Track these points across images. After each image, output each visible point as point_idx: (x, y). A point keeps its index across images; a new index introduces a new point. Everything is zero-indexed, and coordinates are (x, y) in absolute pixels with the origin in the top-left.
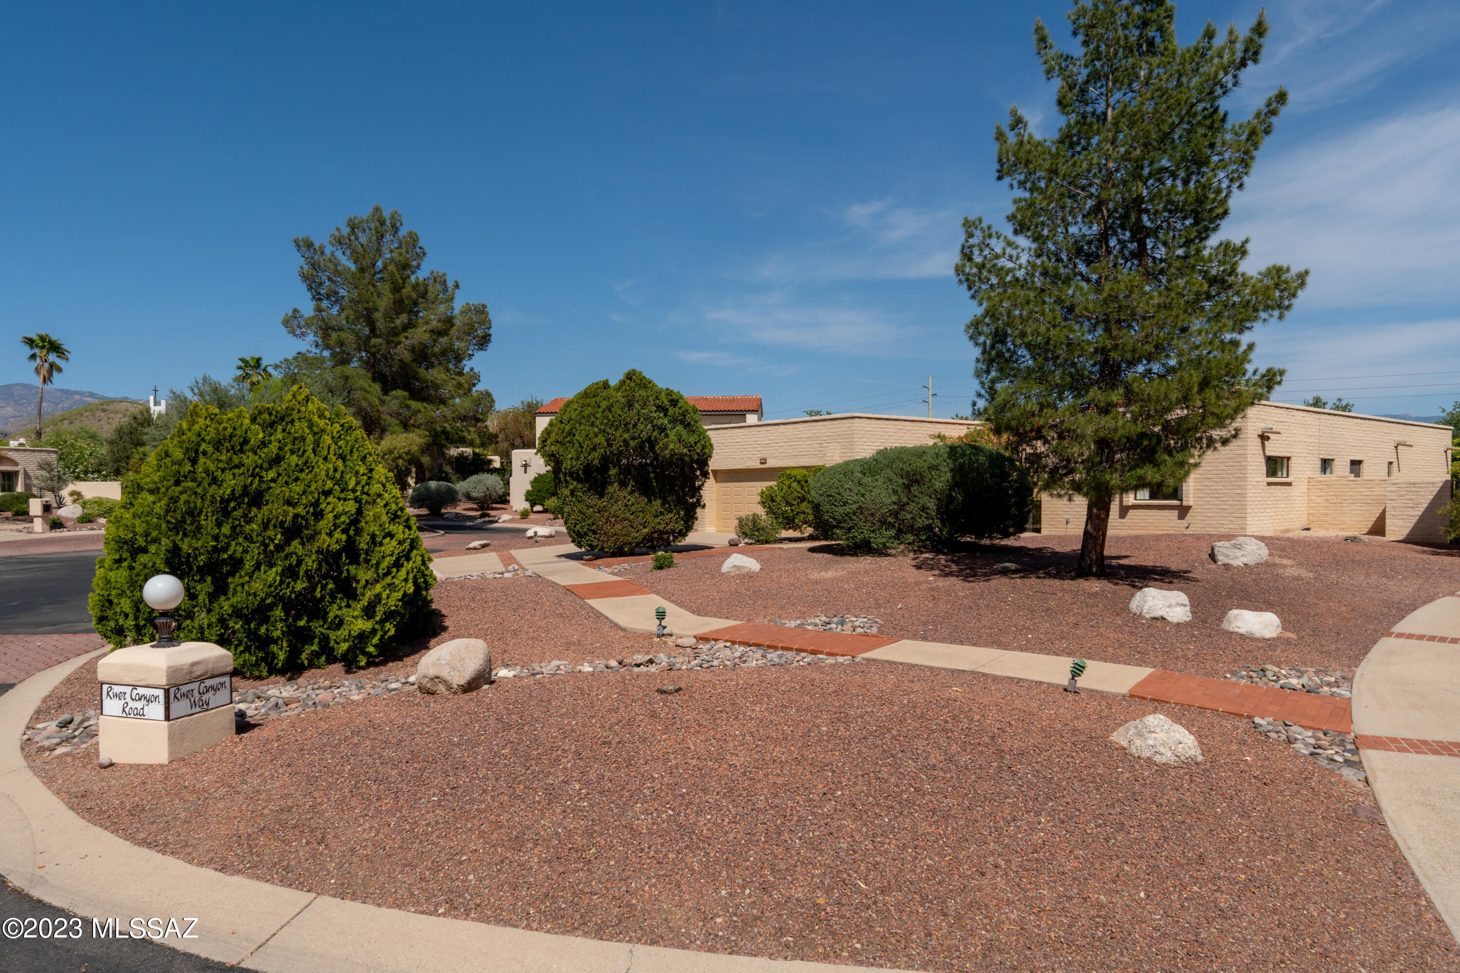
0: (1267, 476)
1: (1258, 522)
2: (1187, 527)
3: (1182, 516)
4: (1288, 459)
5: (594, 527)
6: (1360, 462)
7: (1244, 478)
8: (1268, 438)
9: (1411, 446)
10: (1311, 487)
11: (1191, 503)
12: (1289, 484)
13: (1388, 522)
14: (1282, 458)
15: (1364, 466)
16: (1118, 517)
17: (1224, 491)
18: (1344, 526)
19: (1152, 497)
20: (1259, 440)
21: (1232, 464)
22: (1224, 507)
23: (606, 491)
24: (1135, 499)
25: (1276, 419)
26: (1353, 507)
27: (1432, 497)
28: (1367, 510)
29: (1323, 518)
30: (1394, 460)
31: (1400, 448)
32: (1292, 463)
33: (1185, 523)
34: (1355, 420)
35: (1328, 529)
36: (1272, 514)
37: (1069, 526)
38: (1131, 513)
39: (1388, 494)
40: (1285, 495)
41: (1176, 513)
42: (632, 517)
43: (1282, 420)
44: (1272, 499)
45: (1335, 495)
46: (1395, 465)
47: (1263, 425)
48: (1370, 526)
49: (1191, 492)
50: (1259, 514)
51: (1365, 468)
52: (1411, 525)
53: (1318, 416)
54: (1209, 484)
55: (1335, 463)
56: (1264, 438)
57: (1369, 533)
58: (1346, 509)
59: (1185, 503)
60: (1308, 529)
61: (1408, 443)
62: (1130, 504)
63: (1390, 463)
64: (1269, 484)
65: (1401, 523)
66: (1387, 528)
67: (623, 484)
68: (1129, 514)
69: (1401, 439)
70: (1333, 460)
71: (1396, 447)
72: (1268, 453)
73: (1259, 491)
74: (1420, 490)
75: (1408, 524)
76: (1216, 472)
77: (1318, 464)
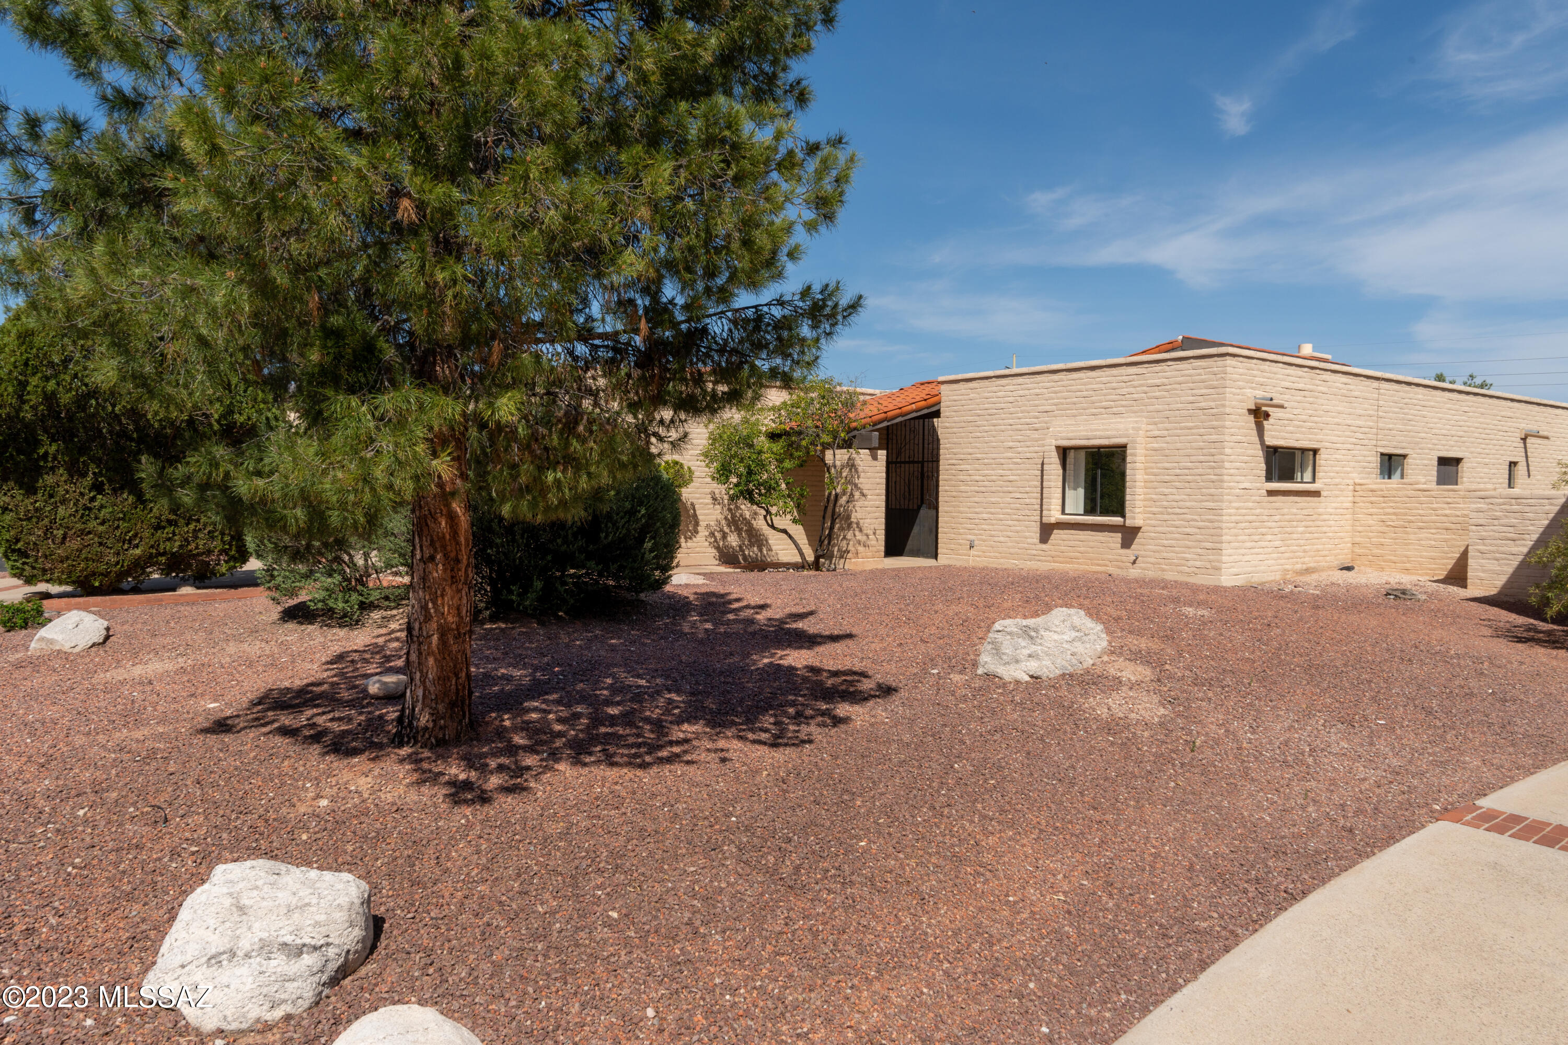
0: (1269, 478)
1: (1247, 558)
2: (1134, 562)
3: (1127, 543)
4: (1315, 451)
5: (19, 545)
6: (1457, 461)
7: (1218, 482)
8: (1267, 415)
9: (1547, 438)
10: (1358, 499)
11: (1138, 522)
12: (1317, 494)
13: (1470, 561)
14: (1303, 450)
15: (1464, 467)
16: (1037, 541)
17: (1188, 504)
18: (1408, 565)
19: (1090, 509)
20: (1251, 418)
21: (1202, 458)
22: (1188, 530)
23: (40, 483)
24: (1063, 512)
25: (1287, 384)
26: (1423, 534)
27: (1546, 522)
28: (1446, 541)
29: (1375, 551)
30: (1521, 459)
31: (1529, 440)
32: (1322, 458)
33: (1129, 554)
34: (1447, 394)
35: (1382, 569)
36: (1277, 543)
37: (972, 552)
38: (1057, 535)
39: (1473, 515)
40: (1305, 512)
41: (1118, 537)
42: (101, 528)
43: (1300, 386)
44: (1277, 518)
45: (1395, 514)
46: (1521, 469)
47: (1260, 393)
48: (1450, 567)
49: (1138, 503)
50: (1249, 544)
51: (1466, 471)
52: (1510, 570)
53: (1376, 384)
54: (1166, 491)
55: (1408, 461)
56: (1259, 414)
57: (1444, 581)
58: (1412, 536)
59: (1129, 523)
60: (1349, 569)
61: (1541, 433)
62: (1053, 520)
63: (1513, 464)
64: (1271, 493)
65: (1493, 566)
66: (1470, 574)
67: (75, 471)
68: (1053, 536)
69: (1533, 427)
70: (1404, 456)
71: (1524, 440)
72: (1270, 441)
73: (1250, 504)
74: (1527, 509)
75: (1505, 568)
76: (1178, 471)
77: (1375, 461)
